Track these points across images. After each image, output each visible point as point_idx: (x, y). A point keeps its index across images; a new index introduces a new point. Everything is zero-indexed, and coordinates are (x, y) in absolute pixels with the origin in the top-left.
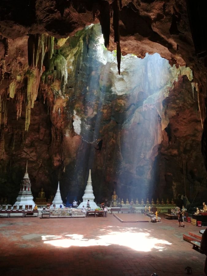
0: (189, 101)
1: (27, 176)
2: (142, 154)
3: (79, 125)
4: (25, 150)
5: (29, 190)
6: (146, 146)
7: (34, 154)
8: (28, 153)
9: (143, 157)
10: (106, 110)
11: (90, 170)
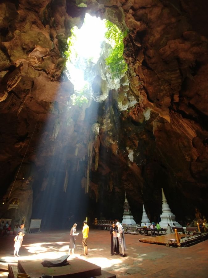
0: (172, 76)
1: (126, 201)
2: (187, 157)
3: (132, 155)
4: (125, 183)
5: (127, 211)
6: (185, 147)
7: (131, 185)
8: (127, 185)
9: (190, 160)
10: (145, 136)
11: (162, 189)
